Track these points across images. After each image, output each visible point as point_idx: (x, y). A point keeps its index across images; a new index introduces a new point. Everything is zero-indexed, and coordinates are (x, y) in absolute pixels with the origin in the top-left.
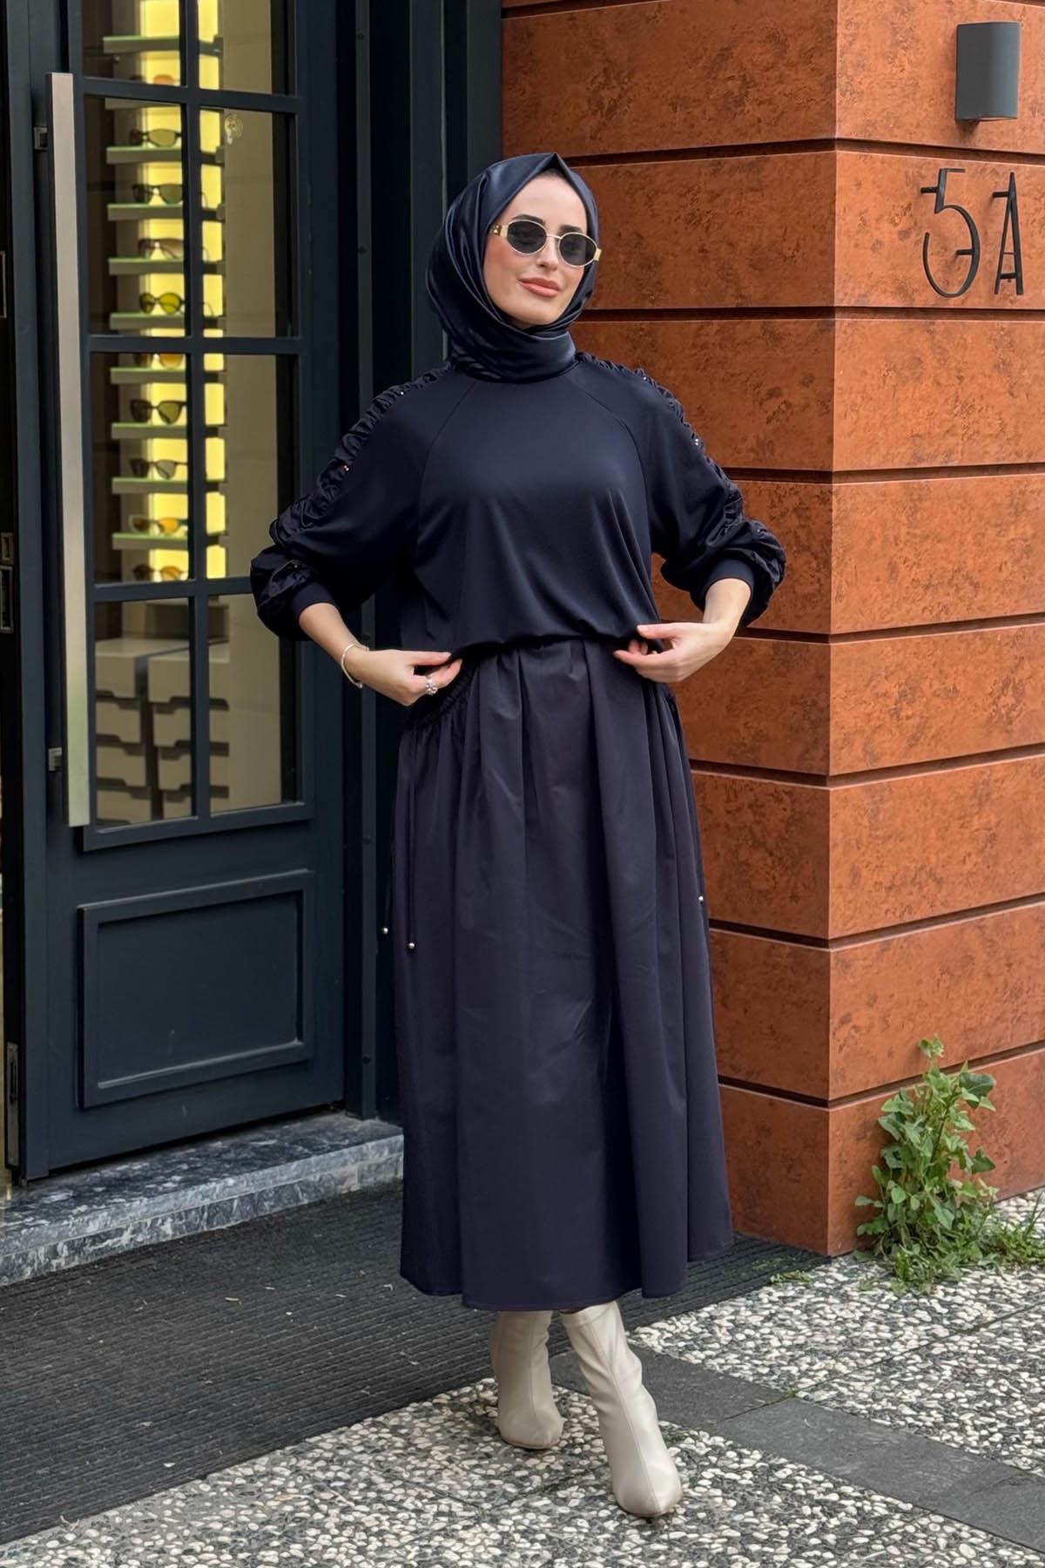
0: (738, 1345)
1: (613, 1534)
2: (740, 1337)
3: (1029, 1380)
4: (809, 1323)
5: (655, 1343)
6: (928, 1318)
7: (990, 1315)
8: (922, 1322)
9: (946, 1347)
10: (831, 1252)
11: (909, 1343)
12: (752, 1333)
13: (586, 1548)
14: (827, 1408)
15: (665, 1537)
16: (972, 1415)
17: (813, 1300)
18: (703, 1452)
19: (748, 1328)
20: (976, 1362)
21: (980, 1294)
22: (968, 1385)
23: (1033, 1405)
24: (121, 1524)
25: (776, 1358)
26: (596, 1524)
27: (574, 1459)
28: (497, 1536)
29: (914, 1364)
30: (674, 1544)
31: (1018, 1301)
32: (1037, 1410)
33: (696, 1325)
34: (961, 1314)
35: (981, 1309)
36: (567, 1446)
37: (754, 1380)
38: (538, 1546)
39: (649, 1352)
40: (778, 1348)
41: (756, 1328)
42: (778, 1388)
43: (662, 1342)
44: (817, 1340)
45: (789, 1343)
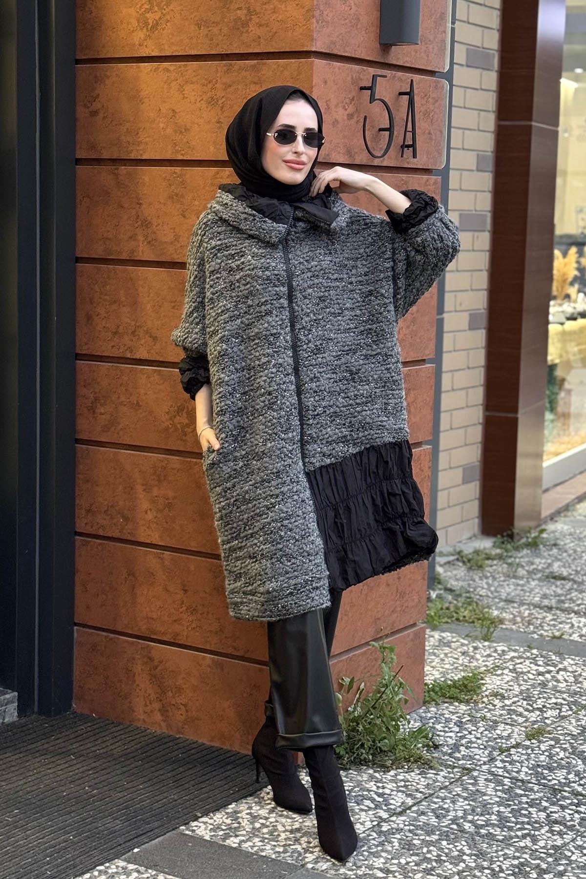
0: (259, 832)
2: (257, 825)
3: (448, 846)
5: (203, 833)
6: (372, 806)
7: (410, 801)
8: (370, 809)
9: (390, 825)
11: (366, 824)
12: (264, 821)
14: (328, 875)
16: (421, 875)
19: (261, 818)
20: (411, 835)
21: (398, 787)
22: (411, 852)
23: (457, 865)
25: (285, 839)
29: (374, 839)
31: (423, 790)
32: (460, 868)
33: (226, 819)
34: (392, 801)
35: (403, 796)
37: (276, 857)
39: (201, 839)
40: (284, 832)
41: (267, 819)
42: (293, 862)
43: (208, 831)
44: (306, 824)
45: (290, 828)
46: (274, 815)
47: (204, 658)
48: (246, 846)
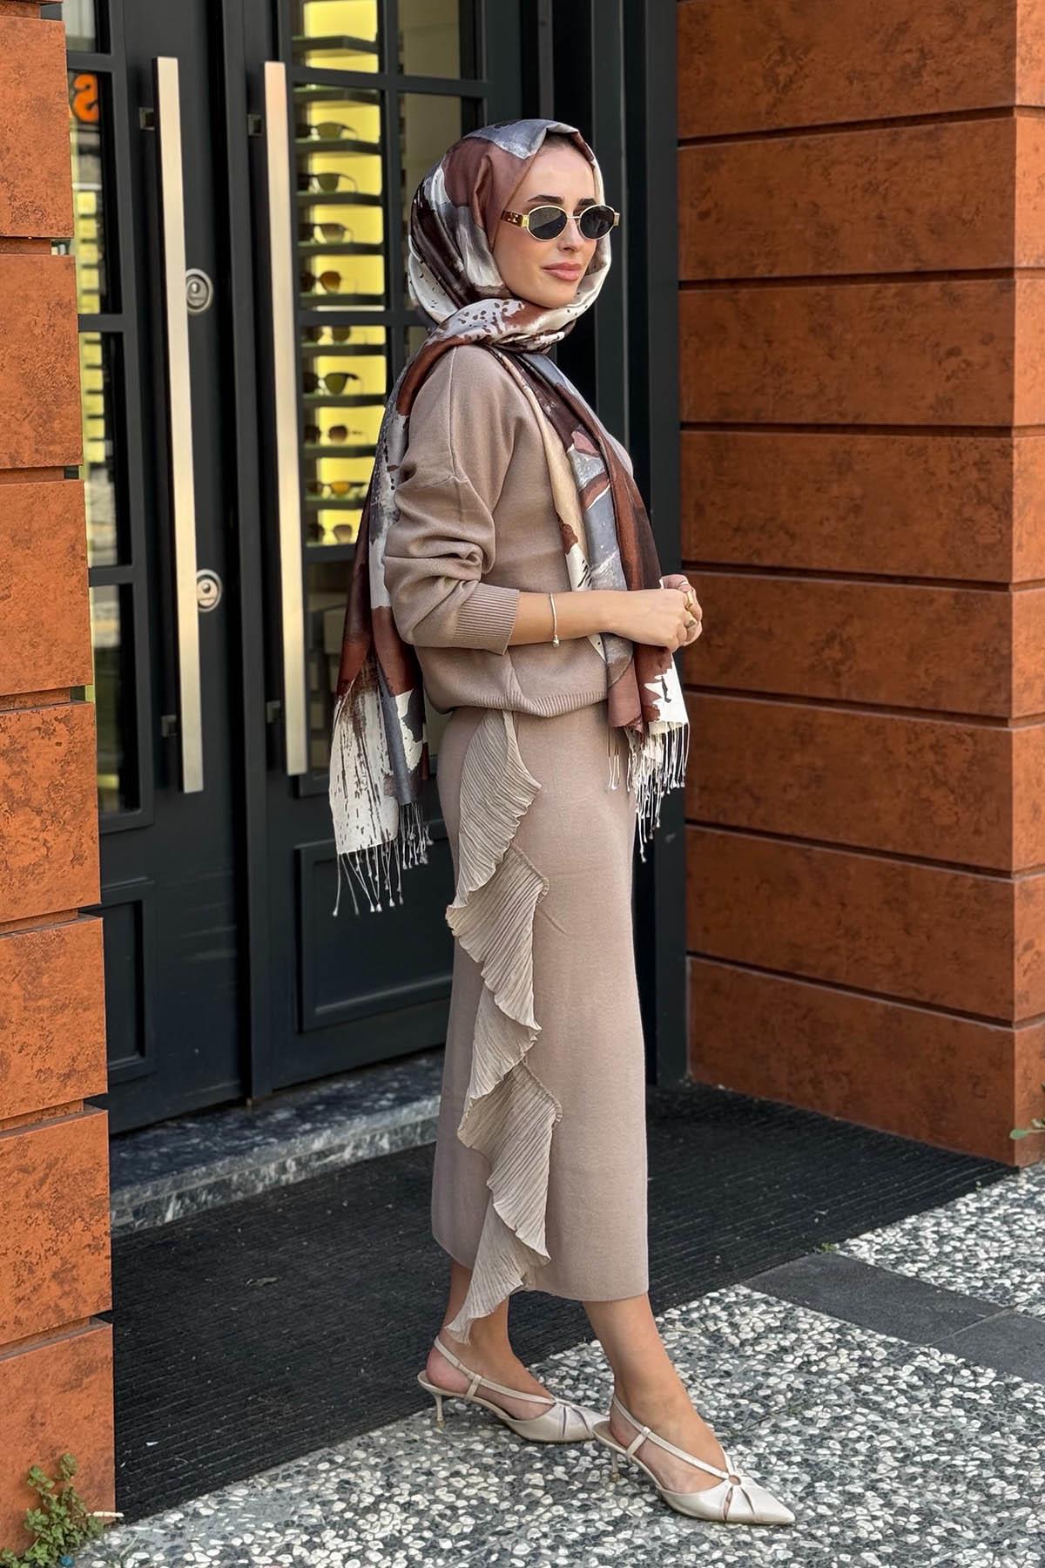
0: (947, 1257)
1: (866, 1456)
2: (947, 1249)
4: (1010, 1234)
5: (867, 1256)
10: (1017, 1163)
12: (958, 1244)
13: (843, 1471)
15: (917, 1459)
17: (1011, 1211)
18: (937, 1371)
19: (953, 1239)
24: (386, 1445)
25: (987, 1270)
26: (847, 1445)
27: (814, 1378)
28: (755, 1459)
30: (929, 1467)
33: (902, 1237)
36: (803, 1363)
37: (971, 1294)
38: (795, 1469)
39: (862, 1264)
40: (986, 1260)
41: (961, 1240)
42: (996, 1302)
43: (873, 1254)
44: (1022, 1251)
45: (996, 1255)
46: (974, 1236)
47: (873, 1005)
48: (926, 1276)
